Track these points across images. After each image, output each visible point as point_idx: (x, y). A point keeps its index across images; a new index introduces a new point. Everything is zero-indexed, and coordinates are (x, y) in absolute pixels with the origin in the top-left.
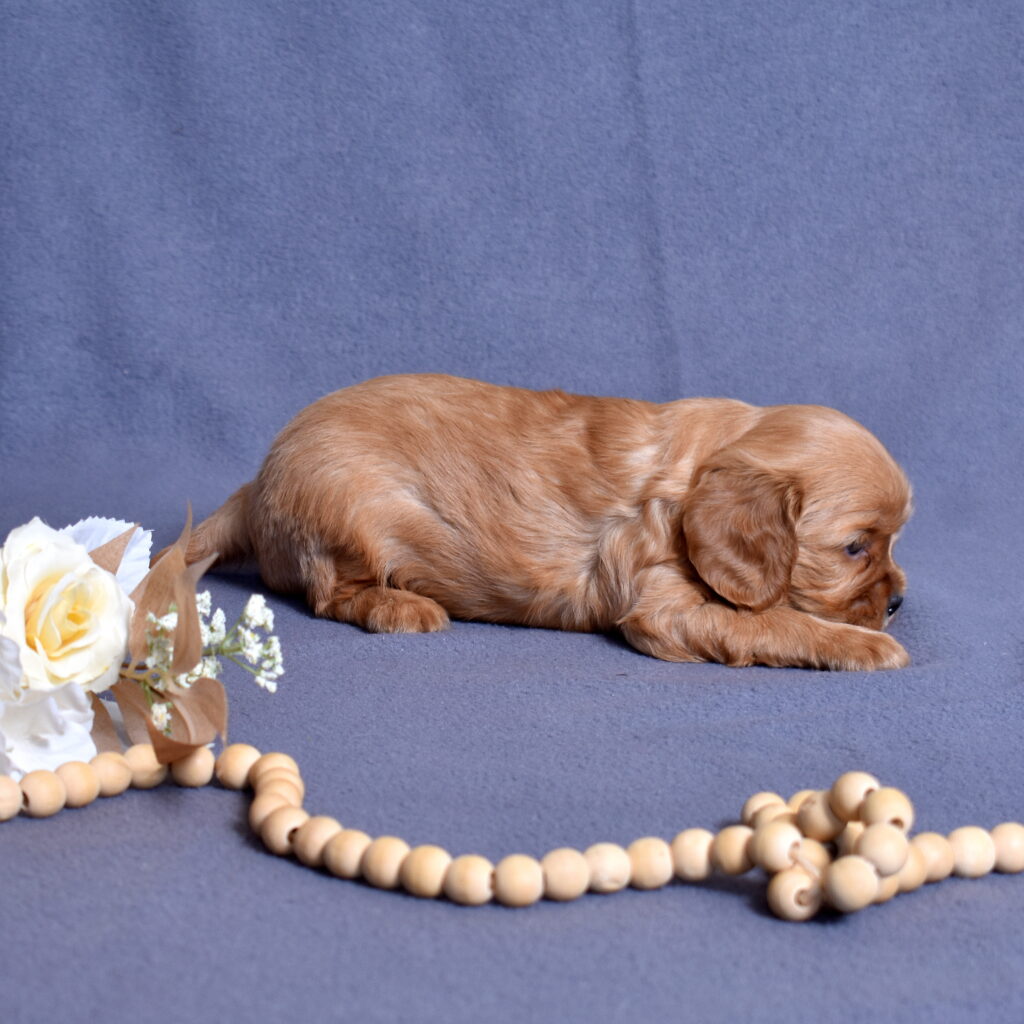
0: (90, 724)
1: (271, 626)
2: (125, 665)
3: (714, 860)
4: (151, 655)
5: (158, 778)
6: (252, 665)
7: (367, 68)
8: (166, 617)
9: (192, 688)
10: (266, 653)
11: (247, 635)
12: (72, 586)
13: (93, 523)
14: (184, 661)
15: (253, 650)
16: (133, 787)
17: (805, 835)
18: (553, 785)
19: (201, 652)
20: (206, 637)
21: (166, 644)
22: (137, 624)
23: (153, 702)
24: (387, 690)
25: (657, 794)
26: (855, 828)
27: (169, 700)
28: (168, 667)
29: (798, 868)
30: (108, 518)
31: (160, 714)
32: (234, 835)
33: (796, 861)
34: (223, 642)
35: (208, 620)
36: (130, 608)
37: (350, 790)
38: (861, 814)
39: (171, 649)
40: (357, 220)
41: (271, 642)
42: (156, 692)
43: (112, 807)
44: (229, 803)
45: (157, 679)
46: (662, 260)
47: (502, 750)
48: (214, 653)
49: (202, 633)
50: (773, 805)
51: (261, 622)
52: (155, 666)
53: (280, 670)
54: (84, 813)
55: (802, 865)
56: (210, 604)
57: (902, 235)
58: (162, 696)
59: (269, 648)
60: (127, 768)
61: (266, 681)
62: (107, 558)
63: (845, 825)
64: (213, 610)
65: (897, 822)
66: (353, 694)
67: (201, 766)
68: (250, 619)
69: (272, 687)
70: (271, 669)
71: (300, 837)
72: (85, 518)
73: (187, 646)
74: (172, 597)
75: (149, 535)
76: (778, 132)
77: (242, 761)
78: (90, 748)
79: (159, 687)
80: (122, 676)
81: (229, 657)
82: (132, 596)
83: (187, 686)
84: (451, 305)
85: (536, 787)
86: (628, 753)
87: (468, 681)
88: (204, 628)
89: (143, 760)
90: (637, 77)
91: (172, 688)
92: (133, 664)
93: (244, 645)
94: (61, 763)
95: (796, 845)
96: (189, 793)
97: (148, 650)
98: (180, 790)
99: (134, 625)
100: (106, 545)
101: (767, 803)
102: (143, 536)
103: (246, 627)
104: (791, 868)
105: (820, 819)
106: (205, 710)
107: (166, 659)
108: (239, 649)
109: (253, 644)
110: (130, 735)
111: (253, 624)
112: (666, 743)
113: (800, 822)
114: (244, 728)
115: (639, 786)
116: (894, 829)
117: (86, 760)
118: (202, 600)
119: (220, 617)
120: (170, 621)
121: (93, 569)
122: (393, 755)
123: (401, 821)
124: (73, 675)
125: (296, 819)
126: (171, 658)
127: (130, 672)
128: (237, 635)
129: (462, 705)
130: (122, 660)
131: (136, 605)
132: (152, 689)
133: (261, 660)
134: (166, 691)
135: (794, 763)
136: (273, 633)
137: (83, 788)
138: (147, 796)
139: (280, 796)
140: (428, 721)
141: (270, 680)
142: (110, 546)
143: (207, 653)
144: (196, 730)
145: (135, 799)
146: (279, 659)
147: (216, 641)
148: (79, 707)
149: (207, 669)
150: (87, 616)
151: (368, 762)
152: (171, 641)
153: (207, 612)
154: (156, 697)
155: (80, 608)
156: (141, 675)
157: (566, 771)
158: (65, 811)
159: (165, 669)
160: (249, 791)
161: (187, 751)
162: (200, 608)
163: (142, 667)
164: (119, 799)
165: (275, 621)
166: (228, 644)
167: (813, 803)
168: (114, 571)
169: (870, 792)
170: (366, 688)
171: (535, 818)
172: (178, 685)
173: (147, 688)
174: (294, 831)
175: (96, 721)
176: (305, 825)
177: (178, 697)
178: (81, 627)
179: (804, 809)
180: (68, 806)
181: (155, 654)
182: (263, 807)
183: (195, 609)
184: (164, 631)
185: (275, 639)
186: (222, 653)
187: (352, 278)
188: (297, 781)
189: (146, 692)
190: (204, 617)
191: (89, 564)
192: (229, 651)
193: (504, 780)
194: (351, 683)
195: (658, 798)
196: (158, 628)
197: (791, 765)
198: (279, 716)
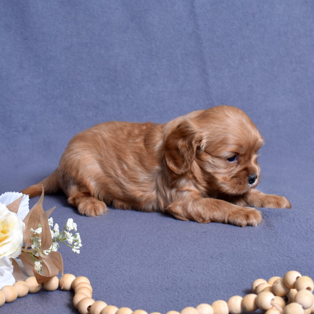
0: (12, 270)
1: (76, 229)
2: (23, 247)
3: (243, 307)
4: (33, 244)
5: (38, 289)
6: (70, 245)
7: (94, 10)
8: (37, 229)
9: (49, 255)
10: (75, 239)
11: (68, 234)
12: (2, 220)
13: (7, 194)
14: (45, 245)
15: (70, 239)
16: (30, 293)
17: (275, 295)
18: (182, 279)
19: (52, 241)
20: (53, 235)
21: (38, 239)
22: (26, 232)
23: (35, 261)
24: (119, 246)
25: (220, 280)
26: (294, 291)
27: (41, 260)
28: (40, 248)
29: (274, 308)
30: (12, 192)
31: (38, 265)
32: (68, 309)
33: (273, 306)
34: (59, 236)
35: (52, 228)
36: (23, 225)
37: (109, 287)
38: (295, 286)
39: (40, 241)
40: (94, 67)
41: (76, 235)
42: (36, 257)
43: (23, 301)
44: (65, 296)
45: (36, 252)
46: (207, 74)
47: (163, 266)
48: (56, 241)
49: (51, 234)
50: (263, 284)
51: (73, 228)
52: (35, 248)
53: (80, 245)
54: (12, 304)
55: (276, 307)
56: (53, 222)
57: (294, 59)
58: (38, 258)
59: (76, 237)
60: (27, 286)
61: (76, 250)
62: (13, 208)
63: (290, 290)
64: (54, 224)
65: (308, 289)
66: (107, 248)
67: (54, 283)
68: (69, 228)
69: (78, 252)
70: (77, 246)
71: (92, 309)
72: (4, 193)
73: (46, 240)
74: (39, 221)
75: (28, 196)
76: (246, 24)
77: (69, 280)
78: (13, 280)
79: (37, 255)
80: (22, 251)
81: (62, 242)
82: (24, 221)
83: (47, 254)
84: (131, 96)
85: (176, 281)
86: (209, 265)
87: (148, 241)
88: (52, 232)
89: (32, 283)
90: (193, 7)
91: (42, 255)
92: (26, 247)
93: (67, 237)
94: (3, 287)
95: (273, 299)
96: (51, 293)
97: (32, 242)
98: (47, 292)
99: (25, 232)
100: (13, 203)
101: (261, 283)
102: (26, 197)
103: (67, 231)
104: (272, 308)
105: (280, 288)
106: (54, 263)
107: (38, 245)
108: (65, 239)
109: (70, 237)
110: (27, 272)
111: (70, 230)
112: (223, 259)
113: (273, 290)
114: (69, 265)
115: (213, 278)
116: (308, 291)
117: (12, 285)
118: (50, 221)
119: (57, 227)
120: (39, 231)
121: (9, 213)
122: (124, 272)
123: (128, 299)
124: (5, 253)
125: (90, 302)
126: (40, 244)
127: (25, 250)
128: (64, 233)
129: (147, 249)
130: (22, 246)
131: (26, 224)
132: (34, 256)
133: (74, 242)
134: (40, 256)
135: (269, 264)
136: (77, 232)
137: (11, 295)
138: (35, 296)
139: (84, 294)
140: (135, 257)
141: (78, 249)
142: (14, 203)
143: (54, 241)
144: (52, 270)
145: (31, 297)
146: (80, 241)
147: (56, 236)
148: (8, 265)
149: (54, 248)
150: (8, 231)
151: (115, 275)
152: (40, 238)
153: (52, 225)
154: (36, 258)
155: (5, 228)
156: (29, 251)
157: (186, 273)
158: (5, 304)
159: (39, 249)
160: (72, 291)
161: (49, 279)
162: (50, 224)
163: (30, 248)
164: (25, 298)
165: (77, 227)
166: (61, 237)
167: (278, 283)
168: (16, 212)
169: (298, 278)
170: (112, 245)
171: (177, 294)
172: (44, 254)
173: (32, 255)
174: (90, 307)
175: (14, 268)
176: (93, 304)
177: (44, 259)
178: (7, 235)
179: (274, 285)
180: (6, 302)
181: (35, 243)
182: (78, 298)
183: (48, 225)
184: (37, 234)
185: (78, 234)
186: (59, 241)
187: (94, 88)
188: (90, 287)
189: (32, 257)
190: (51, 227)
191: (7, 211)
192: (61, 240)
193: (164, 279)
194: (106, 244)
195: (221, 282)
196: (35, 234)
197: (268, 265)
198: (81, 259)
